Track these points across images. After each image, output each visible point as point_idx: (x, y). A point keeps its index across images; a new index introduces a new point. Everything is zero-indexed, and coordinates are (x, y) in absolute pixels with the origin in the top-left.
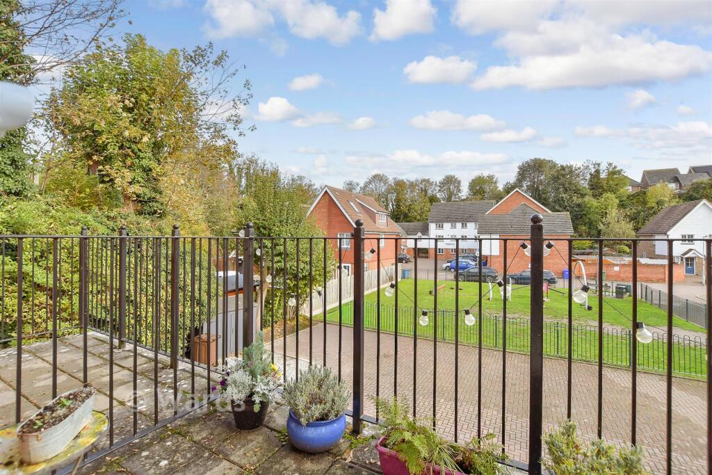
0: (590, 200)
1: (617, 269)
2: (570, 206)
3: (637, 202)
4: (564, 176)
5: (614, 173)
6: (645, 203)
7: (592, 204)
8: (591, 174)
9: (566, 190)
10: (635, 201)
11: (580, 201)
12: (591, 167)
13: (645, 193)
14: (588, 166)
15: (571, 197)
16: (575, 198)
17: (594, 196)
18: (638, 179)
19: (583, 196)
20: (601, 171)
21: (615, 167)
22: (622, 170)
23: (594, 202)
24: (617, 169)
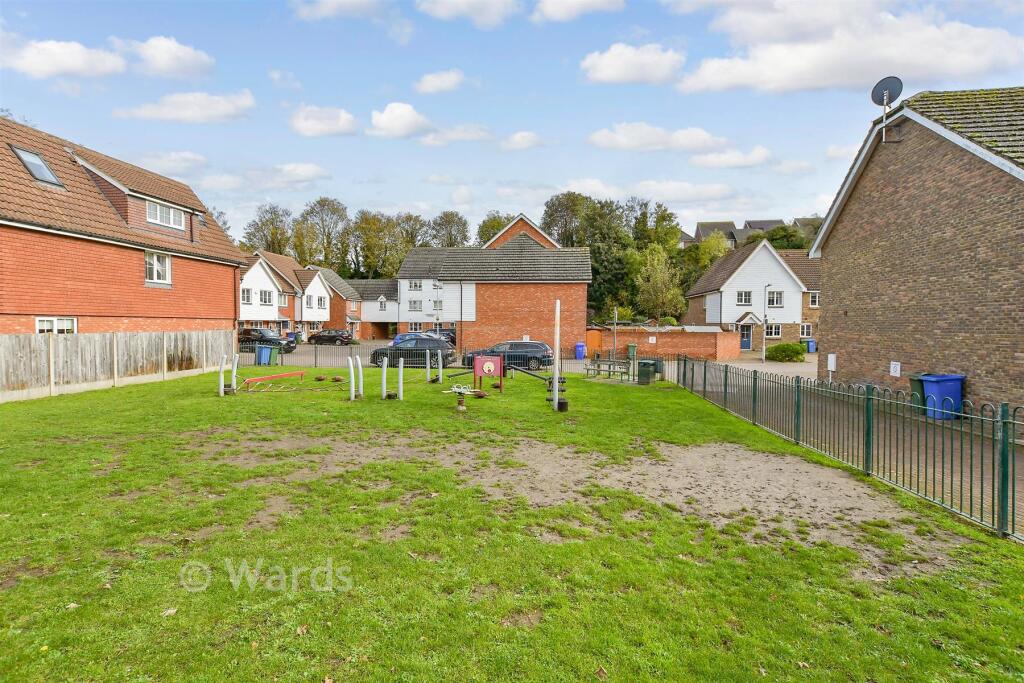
0: (632, 253)
1: (652, 340)
2: (608, 261)
3: (689, 260)
4: (601, 216)
5: (664, 217)
6: (697, 261)
7: (635, 259)
8: (636, 218)
9: (604, 238)
10: (686, 259)
11: (621, 253)
12: (637, 208)
13: (697, 248)
14: (632, 207)
15: (610, 248)
16: (614, 250)
17: (639, 249)
18: (692, 232)
19: (625, 247)
20: (649, 215)
21: (666, 210)
22: (672, 214)
23: (637, 256)
24: (668, 212)
